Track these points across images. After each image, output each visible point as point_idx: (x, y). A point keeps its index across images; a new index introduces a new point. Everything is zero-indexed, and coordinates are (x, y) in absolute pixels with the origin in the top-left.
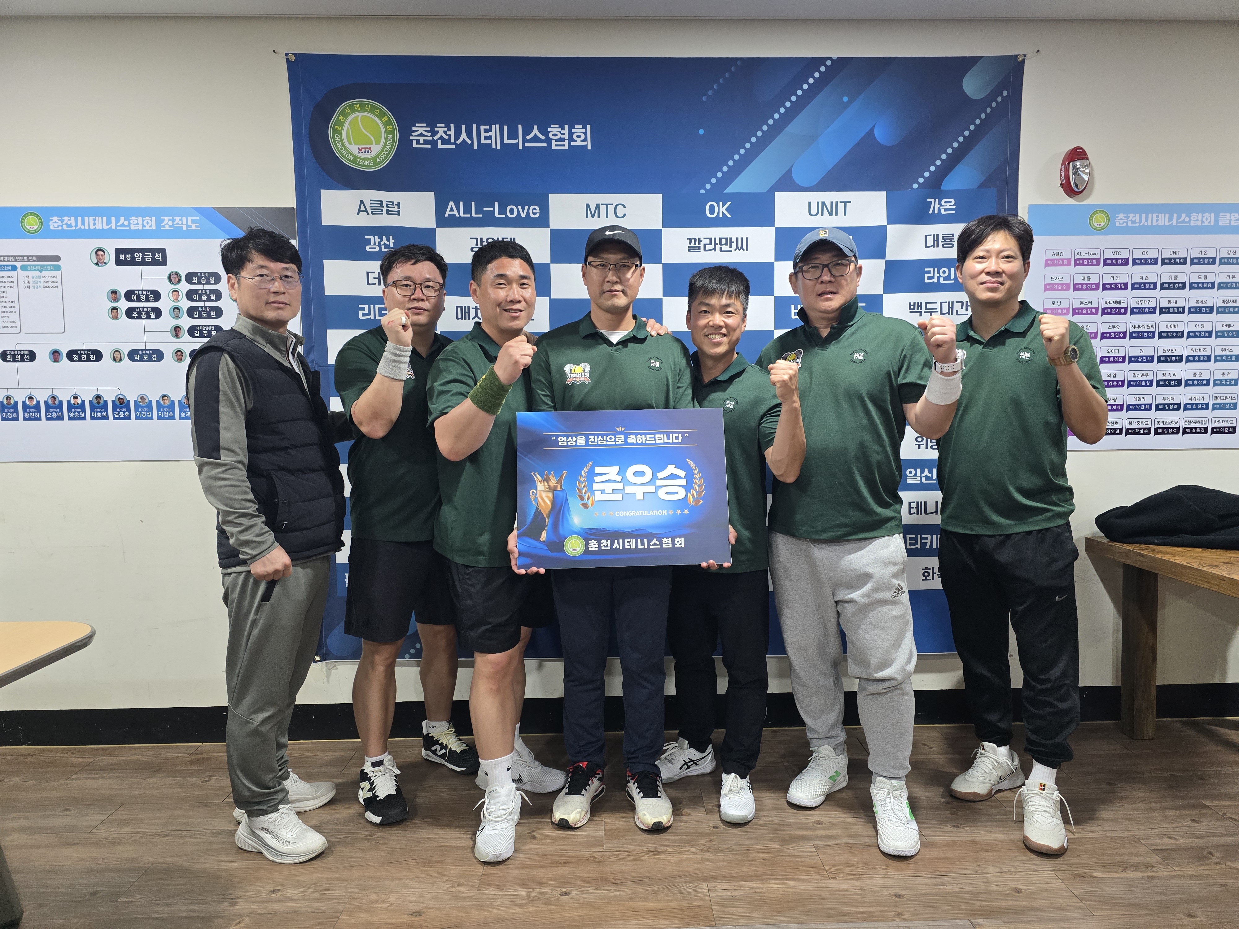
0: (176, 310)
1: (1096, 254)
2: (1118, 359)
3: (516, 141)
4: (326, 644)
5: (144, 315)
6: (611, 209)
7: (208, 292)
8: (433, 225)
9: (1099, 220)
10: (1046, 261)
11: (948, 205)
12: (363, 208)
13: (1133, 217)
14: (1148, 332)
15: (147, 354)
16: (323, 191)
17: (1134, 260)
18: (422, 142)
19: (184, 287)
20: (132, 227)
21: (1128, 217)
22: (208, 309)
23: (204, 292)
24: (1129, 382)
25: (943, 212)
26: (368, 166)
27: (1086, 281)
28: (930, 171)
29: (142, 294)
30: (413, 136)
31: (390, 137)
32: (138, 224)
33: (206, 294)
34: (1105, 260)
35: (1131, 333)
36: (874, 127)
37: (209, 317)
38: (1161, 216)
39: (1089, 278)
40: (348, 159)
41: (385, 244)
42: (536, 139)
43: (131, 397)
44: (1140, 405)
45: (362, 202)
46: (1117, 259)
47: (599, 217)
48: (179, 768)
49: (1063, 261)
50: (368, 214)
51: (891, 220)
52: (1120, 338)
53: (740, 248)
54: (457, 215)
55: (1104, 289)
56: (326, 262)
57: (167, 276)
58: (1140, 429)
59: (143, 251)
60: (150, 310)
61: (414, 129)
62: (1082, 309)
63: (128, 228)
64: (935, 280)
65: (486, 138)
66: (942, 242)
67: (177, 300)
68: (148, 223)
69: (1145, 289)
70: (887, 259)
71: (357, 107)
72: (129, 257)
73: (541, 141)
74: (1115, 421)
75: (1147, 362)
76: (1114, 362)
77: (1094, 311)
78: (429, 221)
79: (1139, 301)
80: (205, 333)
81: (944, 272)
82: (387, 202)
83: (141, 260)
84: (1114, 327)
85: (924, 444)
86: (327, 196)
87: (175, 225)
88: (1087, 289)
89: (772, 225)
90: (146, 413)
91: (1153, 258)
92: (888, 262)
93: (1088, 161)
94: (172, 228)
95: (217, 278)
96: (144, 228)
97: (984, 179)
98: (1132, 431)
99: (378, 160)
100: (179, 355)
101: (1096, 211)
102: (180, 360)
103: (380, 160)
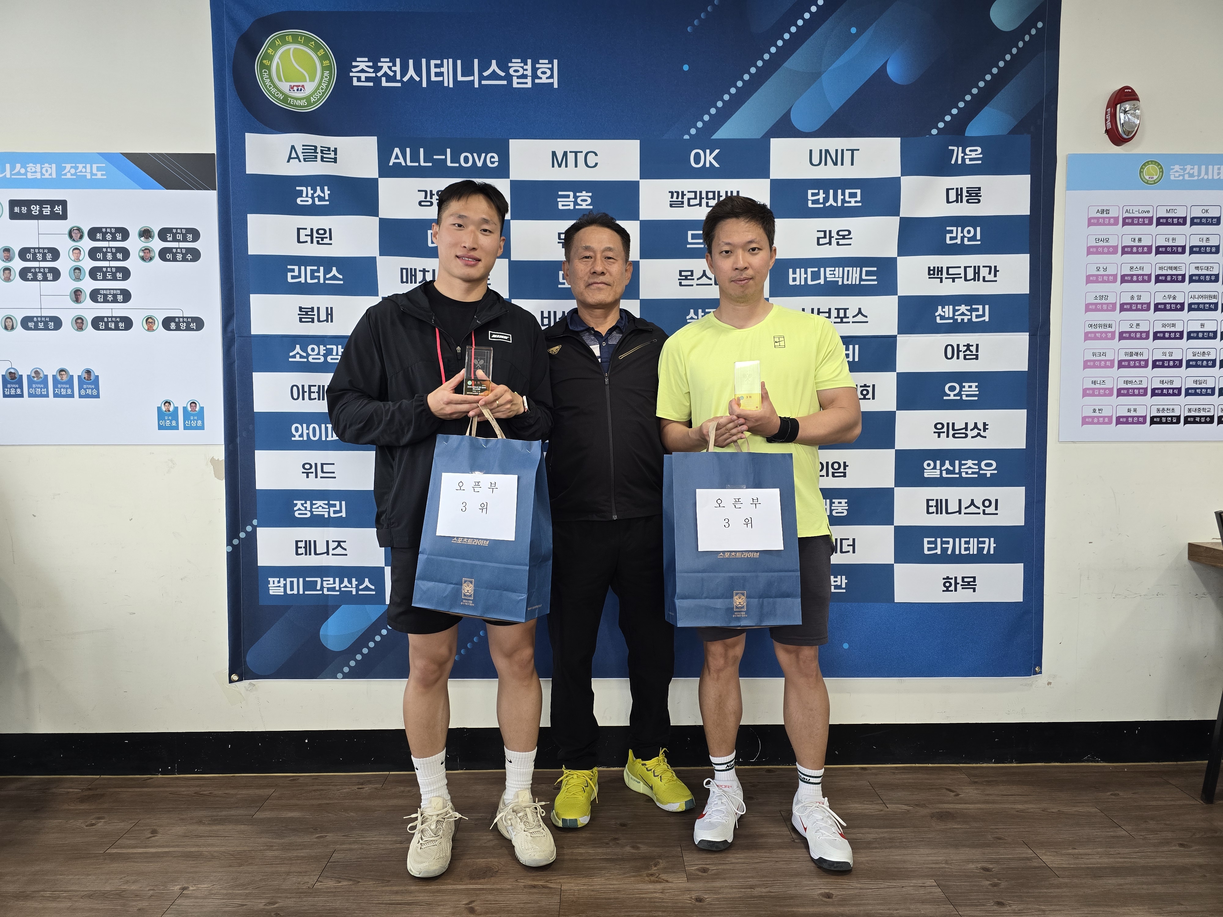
0: (77, 271)
1: (1148, 212)
2: (1175, 335)
3: (471, 78)
4: (245, 661)
5: (40, 276)
6: (581, 157)
7: (114, 250)
9: (1151, 172)
10: (1090, 219)
11: (973, 154)
12: (294, 155)
13: (1191, 169)
14: (1210, 304)
15: (43, 321)
16: (247, 135)
17: (1192, 219)
18: (363, 79)
19: (87, 244)
20: (29, 176)
21: (1185, 170)
22: (114, 270)
23: (109, 250)
24: (1188, 362)
25: (968, 162)
26: (301, 106)
27: (1137, 243)
28: (951, 115)
29: (39, 253)
30: (353, 72)
31: (326, 73)
32: (35, 172)
33: (111, 252)
34: (1158, 219)
35: (1190, 305)
36: (886, 62)
37: (115, 278)
39: (1140, 240)
40: (277, 98)
41: (319, 196)
42: (494, 76)
43: (24, 371)
44: (1201, 389)
45: (293, 147)
46: (1173, 218)
47: (566, 166)
48: (66, 807)
49: (1109, 220)
50: (300, 161)
51: (905, 171)
52: (1176, 310)
54: (404, 164)
55: (1158, 252)
56: (250, 216)
57: (67, 232)
58: (1200, 417)
59: (41, 203)
60: (47, 270)
61: (354, 64)
62: (1132, 276)
63: (25, 177)
64: (959, 241)
65: (437, 74)
66: (966, 196)
67: (78, 260)
68: (47, 171)
69: (1206, 253)
70: (902, 215)
71: (290, 39)
72: (24, 210)
73: (500, 78)
74: (1171, 407)
75: (1209, 338)
76: (1170, 338)
77: (1146, 279)
78: (371, 171)
79: (1198, 267)
80: (110, 298)
81: (969, 232)
82: (321, 147)
83: (38, 213)
84: (1169, 297)
85: (944, 432)
86: (252, 140)
87: (78, 174)
88: (1137, 253)
89: (767, 176)
90: (41, 390)
91: (1215, 218)
92: (902, 220)
93: (1139, 102)
94: (75, 177)
95: (125, 234)
96: (43, 177)
97: (1016, 123)
98: (1192, 419)
99: (312, 100)
100: (79, 323)
101: (1148, 162)
102: (80, 329)
103: (315, 99)
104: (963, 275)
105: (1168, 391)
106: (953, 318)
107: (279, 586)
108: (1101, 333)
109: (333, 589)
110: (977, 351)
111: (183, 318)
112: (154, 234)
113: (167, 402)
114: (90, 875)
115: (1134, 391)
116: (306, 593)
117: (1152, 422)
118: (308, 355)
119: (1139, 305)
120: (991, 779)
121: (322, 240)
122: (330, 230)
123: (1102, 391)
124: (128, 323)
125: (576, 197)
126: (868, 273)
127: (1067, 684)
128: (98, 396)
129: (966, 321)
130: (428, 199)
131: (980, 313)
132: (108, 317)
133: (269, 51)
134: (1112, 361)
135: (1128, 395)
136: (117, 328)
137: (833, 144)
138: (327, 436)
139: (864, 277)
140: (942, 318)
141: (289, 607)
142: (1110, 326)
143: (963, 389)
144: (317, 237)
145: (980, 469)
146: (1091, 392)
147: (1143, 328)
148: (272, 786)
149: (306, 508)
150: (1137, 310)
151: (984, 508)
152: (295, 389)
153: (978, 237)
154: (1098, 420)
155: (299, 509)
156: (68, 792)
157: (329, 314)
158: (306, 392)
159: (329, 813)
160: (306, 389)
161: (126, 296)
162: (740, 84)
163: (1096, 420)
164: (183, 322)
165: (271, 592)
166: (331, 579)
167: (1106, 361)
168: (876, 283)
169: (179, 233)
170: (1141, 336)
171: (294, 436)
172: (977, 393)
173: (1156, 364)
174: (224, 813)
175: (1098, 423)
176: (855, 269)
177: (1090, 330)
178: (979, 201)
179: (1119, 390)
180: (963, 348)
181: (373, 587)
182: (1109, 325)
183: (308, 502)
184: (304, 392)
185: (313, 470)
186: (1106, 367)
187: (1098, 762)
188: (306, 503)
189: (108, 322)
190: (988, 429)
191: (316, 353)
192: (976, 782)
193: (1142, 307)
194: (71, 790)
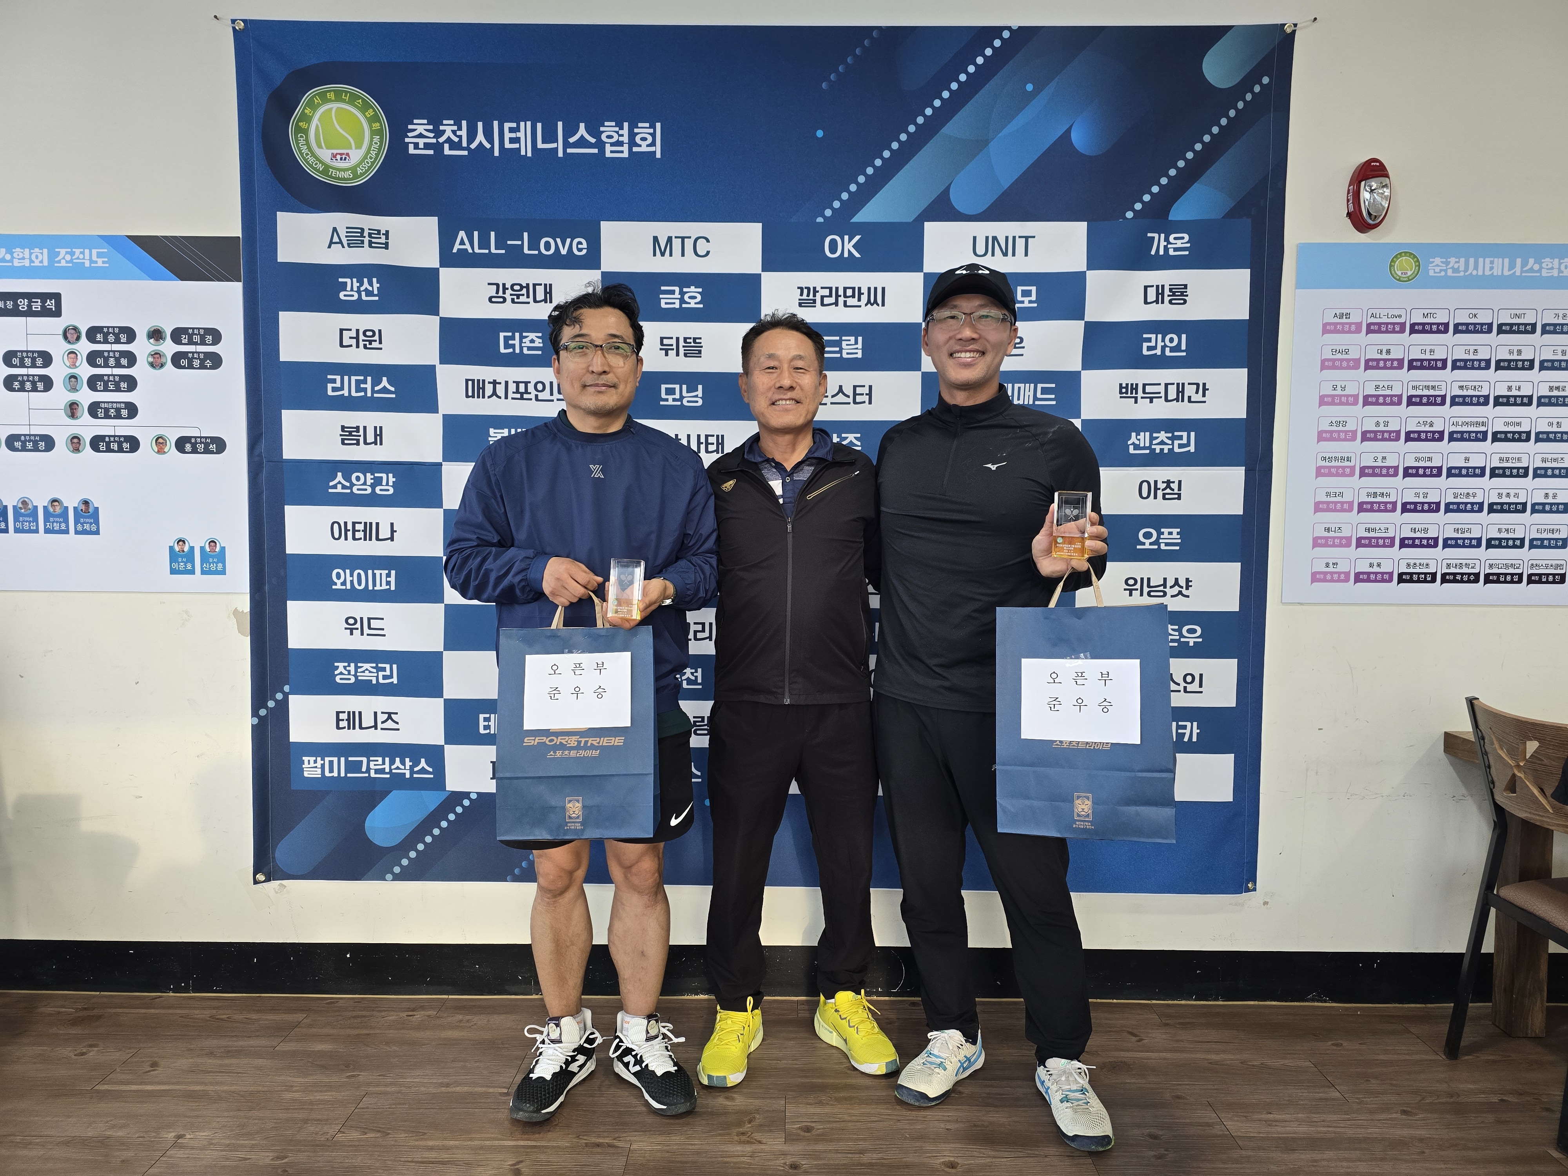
0: (73, 380)
1: (1400, 316)
2: (1431, 471)
3: (554, 145)
4: (274, 858)
5: (28, 385)
6: (689, 244)
7: (117, 355)
8: (436, 264)
9: (1405, 266)
10: (1325, 325)
11: (1179, 242)
12: (336, 239)
13: (1456, 262)
14: (1477, 433)
15: (32, 441)
16: (279, 214)
17: (1456, 326)
18: (421, 146)
19: (85, 347)
20: (16, 263)
21: (1447, 263)
22: (117, 379)
23: (111, 354)
24: (1447, 505)
25: (1171, 252)
26: (344, 179)
27: (1384, 356)
28: (1152, 194)
29: (27, 357)
30: (408, 137)
31: (376, 139)
32: (23, 258)
33: (114, 357)
34: (1413, 326)
35: (1451, 434)
36: (1070, 127)
37: (118, 389)
38: (1498, 262)
39: (1388, 352)
41: (366, 290)
42: (582, 143)
44: (1464, 539)
45: (335, 229)
46: (1431, 324)
47: (671, 255)
48: (54, 1030)
49: (1350, 327)
50: (343, 247)
51: (1093, 264)
52: (1433, 440)
53: (872, 301)
54: (470, 251)
55: (1411, 367)
56: (282, 314)
57: (61, 332)
58: (1462, 574)
59: (30, 296)
60: (36, 378)
61: (410, 127)
62: (1377, 396)
63: (11, 264)
64: (1158, 352)
65: (512, 141)
66: (1169, 296)
67: (74, 366)
68: (37, 257)
69: (1473, 368)
70: (1086, 319)
71: (331, 96)
72: (10, 304)
73: (589, 145)
74: (1425, 562)
75: (1475, 475)
76: (1425, 475)
77: (1395, 401)
78: (429, 258)
79: (1463, 387)
80: (112, 412)
81: (1171, 340)
82: (369, 229)
83: (26, 308)
84: (1425, 423)
85: (1137, 590)
86: (286, 221)
87: (74, 261)
88: (1385, 368)
89: (920, 269)
90: (29, 524)
91: (1485, 324)
92: (1087, 324)
93: (1387, 179)
94: (71, 265)
95: (130, 334)
96: (32, 264)
97: (1233, 204)
98: (1452, 577)
99: (359, 171)
100: (75, 443)
101: (1400, 254)
102: (77, 450)
103: (362, 170)
104: (1163, 394)
105: (1421, 542)
106: (1149, 448)
107: (316, 767)
108: (1338, 467)
109: (382, 771)
110: (1180, 489)
111: (201, 437)
112: (166, 335)
113: (181, 541)
114: (69, 1117)
115: (1377, 541)
116: (349, 775)
117: (1401, 580)
118: (352, 485)
119: (1385, 434)
120: (1188, 1020)
121: (370, 344)
122: (380, 331)
123: (1337, 541)
124: (133, 444)
125: (682, 293)
126: (1044, 391)
127: (1288, 904)
128: (97, 532)
129: (1166, 451)
130: (501, 294)
131: (1185, 441)
132: (109, 436)
133: (306, 111)
134: (1351, 504)
135: (1370, 545)
136: (121, 450)
137: (1002, 229)
138: (374, 585)
139: (1039, 395)
140: (1137, 447)
141: (327, 793)
142: (1349, 459)
143: (1162, 536)
144: (363, 341)
145: (1181, 635)
146: (1323, 541)
147: (1391, 462)
148: (303, 1010)
149: (349, 671)
150: (1383, 439)
151: (1186, 685)
152: (336, 526)
153: (1183, 347)
154: (1332, 577)
155: (341, 673)
156: (59, 1013)
157: (378, 435)
158: (349, 530)
159: (368, 1046)
160: (350, 527)
161: (132, 410)
162: (886, 154)
163: (1329, 577)
164: (201, 443)
165: (306, 774)
166: (380, 759)
167: (1342, 503)
168: (1054, 403)
169: (196, 334)
170: (1388, 472)
171: (336, 584)
172: (1179, 541)
173: (1405, 508)
174: (241, 1043)
175: (1332, 580)
176: (1027, 385)
177: (1323, 463)
178: (1185, 302)
179: (1359, 540)
180: (1161, 486)
181: (431, 770)
182: (1348, 457)
183: (352, 665)
184: (346, 530)
185: (358, 625)
186: (1342, 510)
187: (1325, 1001)
188: (349, 666)
189: (110, 442)
190: (1191, 586)
191: (362, 484)
192: (1167, 1025)
193: (1390, 437)
194: (64, 1009)
